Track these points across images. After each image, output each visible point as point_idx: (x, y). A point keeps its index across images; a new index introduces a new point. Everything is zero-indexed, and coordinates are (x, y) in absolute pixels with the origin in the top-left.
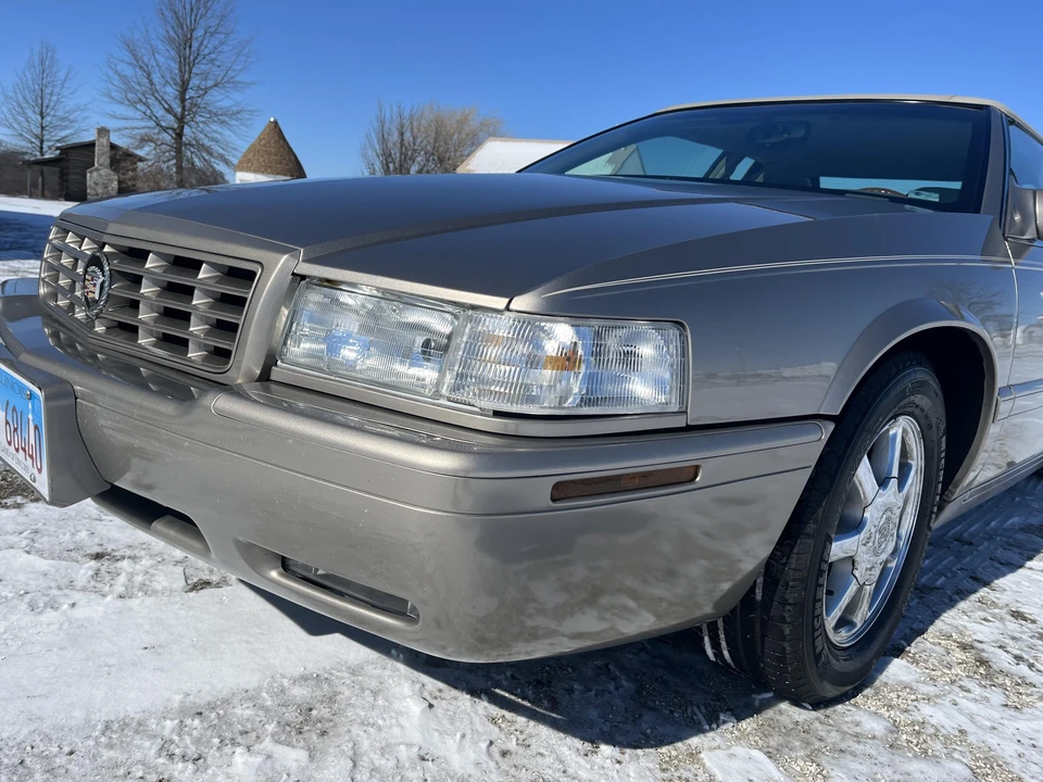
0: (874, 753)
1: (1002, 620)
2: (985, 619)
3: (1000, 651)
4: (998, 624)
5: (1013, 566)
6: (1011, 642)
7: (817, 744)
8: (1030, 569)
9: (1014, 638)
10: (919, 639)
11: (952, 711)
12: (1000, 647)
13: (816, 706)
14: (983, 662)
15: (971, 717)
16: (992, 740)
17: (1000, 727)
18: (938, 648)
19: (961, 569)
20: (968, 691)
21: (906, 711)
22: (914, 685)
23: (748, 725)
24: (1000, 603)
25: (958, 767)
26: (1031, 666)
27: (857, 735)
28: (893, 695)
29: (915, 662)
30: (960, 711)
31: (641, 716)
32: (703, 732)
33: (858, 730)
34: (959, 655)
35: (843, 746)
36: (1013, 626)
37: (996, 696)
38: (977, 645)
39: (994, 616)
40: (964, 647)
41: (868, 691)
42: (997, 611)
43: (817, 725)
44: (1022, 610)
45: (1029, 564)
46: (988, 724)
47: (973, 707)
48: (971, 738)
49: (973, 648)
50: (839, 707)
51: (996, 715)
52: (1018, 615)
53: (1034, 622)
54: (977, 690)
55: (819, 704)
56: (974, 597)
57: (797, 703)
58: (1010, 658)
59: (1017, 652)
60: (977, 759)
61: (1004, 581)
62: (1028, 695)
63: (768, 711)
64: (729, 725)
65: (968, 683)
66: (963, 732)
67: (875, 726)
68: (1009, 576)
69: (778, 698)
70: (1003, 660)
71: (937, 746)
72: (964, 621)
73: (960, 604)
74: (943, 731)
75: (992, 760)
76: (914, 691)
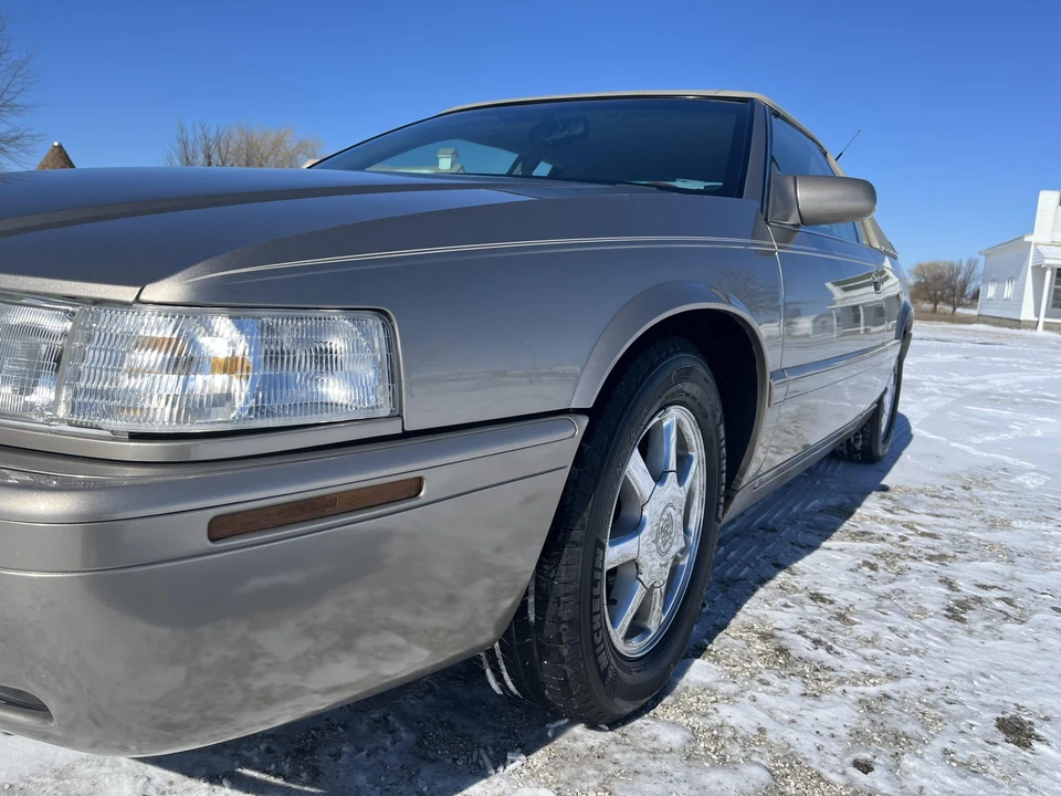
0: (669, 768)
1: (801, 604)
2: (786, 606)
3: (799, 637)
4: (797, 609)
5: (811, 548)
6: (810, 627)
7: (612, 769)
8: (829, 549)
9: (813, 622)
10: (721, 635)
11: (751, 708)
12: (800, 633)
13: (613, 725)
14: (782, 651)
15: (770, 713)
16: (792, 735)
17: (799, 720)
18: (740, 643)
19: (765, 557)
20: (768, 684)
21: (705, 715)
22: (714, 686)
23: (539, 757)
24: (800, 587)
25: (756, 771)
26: (829, 649)
27: (654, 751)
28: (693, 700)
29: (717, 660)
30: (759, 707)
31: (418, 771)
32: (485, 775)
33: (655, 745)
34: (759, 646)
35: (638, 766)
36: (812, 609)
37: (796, 686)
38: (778, 633)
39: (793, 601)
40: (764, 637)
41: (668, 700)
42: (796, 595)
43: (613, 747)
44: (820, 592)
45: (825, 544)
46: (787, 717)
47: (771, 701)
48: (770, 736)
49: (773, 636)
50: (638, 723)
51: (794, 706)
52: (817, 597)
53: (832, 602)
54: (776, 682)
55: (615, 723)
56: (772, 583)
57: (593, 726)
58: (808, 644)
59: (815, 636)
60: (776, 759)
61: (806, 563)
62: (826, 680)
63: (562, 741)
64: (518, 764)
65: (767, 676)
66: (762, 730)
67: (673, 738)
68: (808, 559)
69: (573, 722)
70: (801, 647)
71: (735, 750)
72: (765, 610)
73: (761, 592)
74: (742, 732)
75: (791, 758)
76: (714, 692)
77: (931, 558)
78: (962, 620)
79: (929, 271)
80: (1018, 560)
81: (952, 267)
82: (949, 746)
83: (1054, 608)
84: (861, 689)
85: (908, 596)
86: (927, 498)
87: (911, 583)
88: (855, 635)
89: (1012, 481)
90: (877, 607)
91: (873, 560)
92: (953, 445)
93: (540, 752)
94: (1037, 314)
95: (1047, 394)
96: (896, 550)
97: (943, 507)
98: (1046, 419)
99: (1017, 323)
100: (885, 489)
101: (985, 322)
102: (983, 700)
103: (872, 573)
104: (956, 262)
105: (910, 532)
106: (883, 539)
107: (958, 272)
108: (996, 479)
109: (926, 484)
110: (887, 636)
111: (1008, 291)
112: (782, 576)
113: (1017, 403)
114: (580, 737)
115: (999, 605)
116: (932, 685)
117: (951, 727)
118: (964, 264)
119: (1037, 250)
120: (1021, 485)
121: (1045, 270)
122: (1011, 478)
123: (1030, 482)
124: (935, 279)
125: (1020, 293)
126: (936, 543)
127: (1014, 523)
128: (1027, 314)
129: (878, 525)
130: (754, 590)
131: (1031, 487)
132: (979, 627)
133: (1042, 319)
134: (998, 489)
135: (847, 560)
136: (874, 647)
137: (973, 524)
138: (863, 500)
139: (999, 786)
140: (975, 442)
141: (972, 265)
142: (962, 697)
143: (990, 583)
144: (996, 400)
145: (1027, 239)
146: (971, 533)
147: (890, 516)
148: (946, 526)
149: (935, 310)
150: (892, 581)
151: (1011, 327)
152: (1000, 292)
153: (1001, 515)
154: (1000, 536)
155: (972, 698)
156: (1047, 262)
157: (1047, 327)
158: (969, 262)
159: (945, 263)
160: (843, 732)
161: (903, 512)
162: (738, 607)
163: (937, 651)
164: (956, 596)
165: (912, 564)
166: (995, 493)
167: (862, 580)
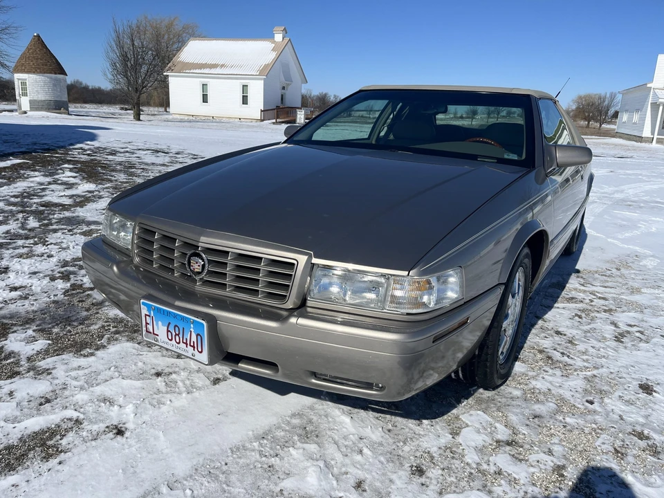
0: (520, 404)
1: (552, 336)
2: (545, 337)
3: (555, 352)
4: (551, 338)
5: (550, 307)
6: (558, 346)
7: (499, 404)
8: (558, 308)
9: (559, 344)
10: (522, 351)
11: (543, 381)
12: (555, 350)
13: (494, 389)
14: (549, 358)
15: (551, 383)
16: (561, 391)
17: (563, 386)
18: (531, 354)
19: (530, 313)
20: (547, 372)
21: (526, 384)
22: (526, 373)
23: (471, 401)
24: (550, 328)
25: (551, 404)
26: (568, 356)
27: (512, 398)
28: (520, 378)
29: (524, 362)
30: (546, 381)
31: (431, 406)
32: (456, 407)
33: (511, 395)
34: (539, 356)
35: (508, 403)
36: (557, 338)
37: (558, 372)
38: (545, 350)
39: (548, 334)
40: (541, 352)
41: (510, 379)
42: (549, 332)
43: (496, 397)
44: (559, 330)
45: (556, 305)
46: (558, 385)
47: (551, 379)
48: (553, 392)
49: (544, 351)
50: (502, 387)
51: (560, 380)
52: (558, 333)
53: (565, 335)
54: (550, 371)
55: (495, 387)
56: (537, 326)
57: (486, 389)
58: (560, 354)
59: (562, 351)
60: (557, 400)
61: (548, 316)
62: (570, 370)
63: (477, 394)
64: (465, 403)
65: (547, 369)
66: (549, 390)
67: (517, 393)
68: (549, 313)
69: (479, 388)
70: (557, 356)
71: (541, 397)
72: (537, 340)
73: (533, 331)
74: (542, 391)
75: (563, 399)
76: (527, 375)
77: (605, 311)
78: (622, 342)
79: (586, 100)
80: (645, 311)
81: (600, 98)
82: (621, 395)
83: (661, 336)
84: (584, 373)
85: (597, 331)
86: (600, 276)
87: (598, 324)
88: (578, 350)
89: (641, 264)
90: (585, 337)
91: (579, 314)
92: (609, 240)
93: (471, 399)
94: (653, 133)
95: (658, 200)
96: (590, 308)
97: (608, 281)
98: (658, 219)
99: (640, 139)
100: (578, 271)
101: (620, 137)
102: (633, 376)
103: (580, 320)
104: (603, 94)
105: (594, 297)
106: (582, 302)
107: (604, 101)
108: (633, 262)
109: (598, 267)
110: (591, 350)
111: (636, 118)
112: (540, 322)
113: (641, 207)
114: (482, 393)
115: (638, 334)
116: (612, 371)
117: (621, 387)
118: (608, 95)
119: (655, 93)
120: (645, 266)
121: (659, 105)
122: (639, 261)
123: (650, 263)
124: (588, 105)
125: (643, 120)
126: (607, 303)
127: (643, 290)
128: (647, 133)
129: (578, 294)
130: (531, 330)
131: (650, 267)
132: (629, 345)
133: (656, 136)
134: (634, 269)
135: (567, 313)
136: (586, 355)
137: (623, 291)
138: (568, 279)
139: (640, 409)
140: (620, 237)
141: (613, 97)
142: (624, 375)
143: (633, 324)
144: (630, 205)
145: (648, 86)
146: (622, 297)
147: (582, 288)
148: (610, 293)
149: (588, 126)
150: (590, 324)
151: (636, 141)
152: (630, 119)
153: (636, 285)
154: (636, 298)
155: (629, 376)
156: (660, 100)
157: (659, 141)
158: (611, 94)
159: (595, 95)
160: (580, 390)
161: (588, 285)
162: (526, 338)
163: (613, 356)
164: (618, 330)
165: (597, 315)
166: (632, 271)
167: (576, 324)
